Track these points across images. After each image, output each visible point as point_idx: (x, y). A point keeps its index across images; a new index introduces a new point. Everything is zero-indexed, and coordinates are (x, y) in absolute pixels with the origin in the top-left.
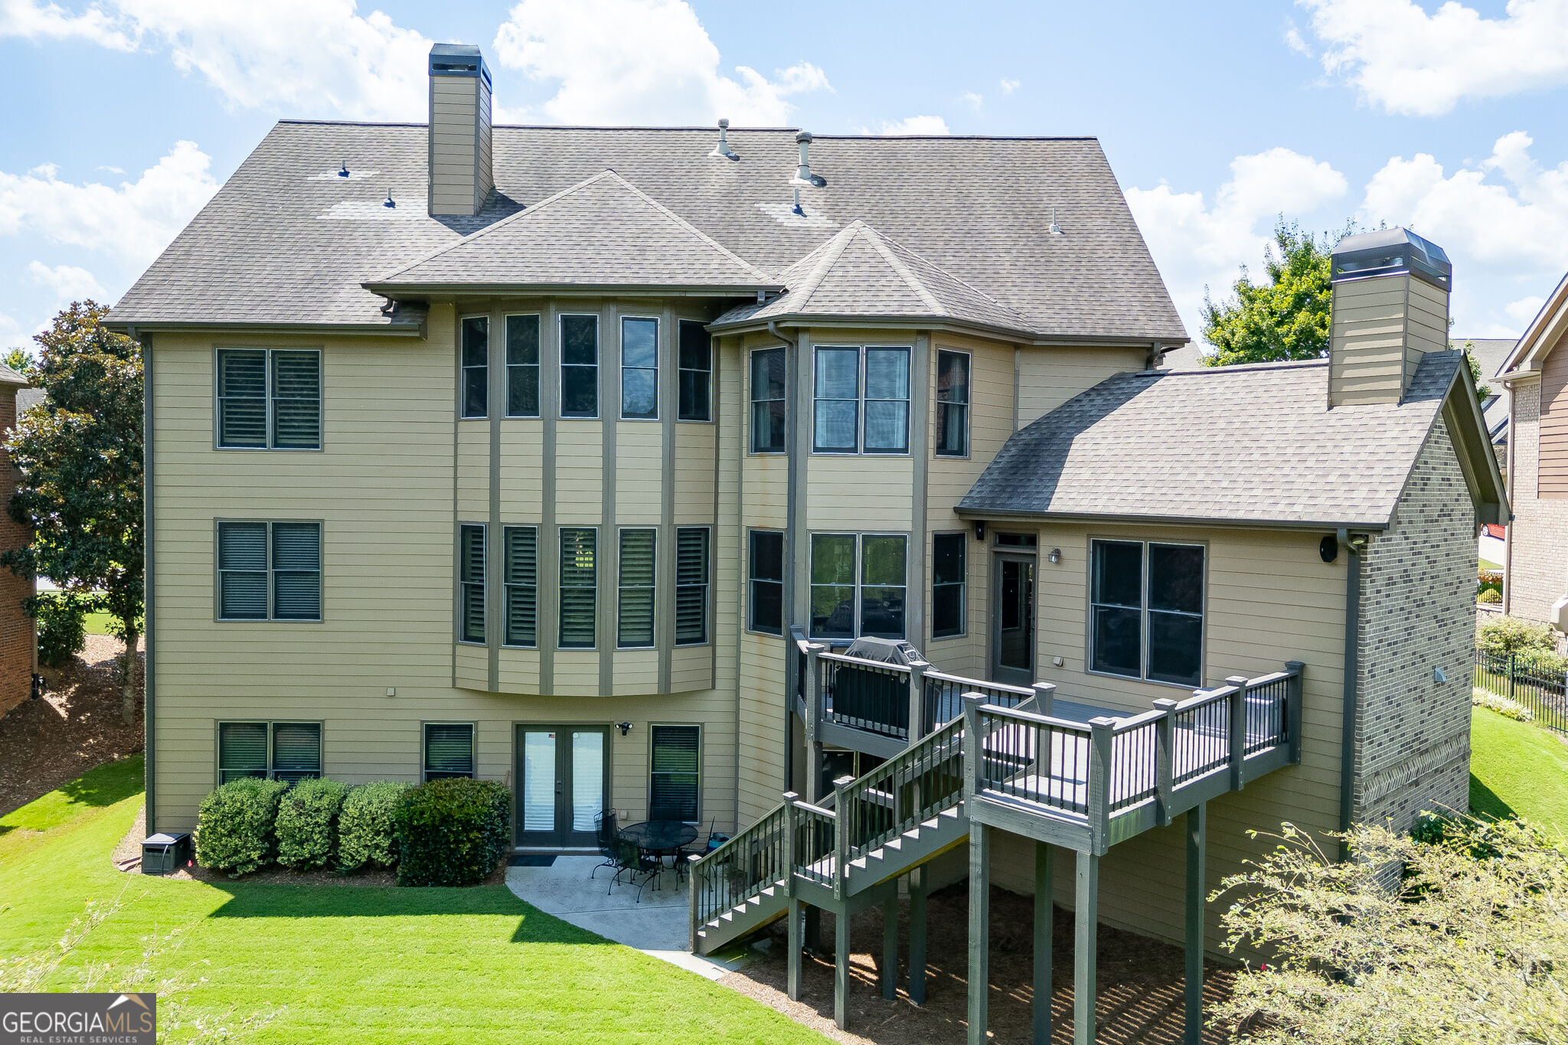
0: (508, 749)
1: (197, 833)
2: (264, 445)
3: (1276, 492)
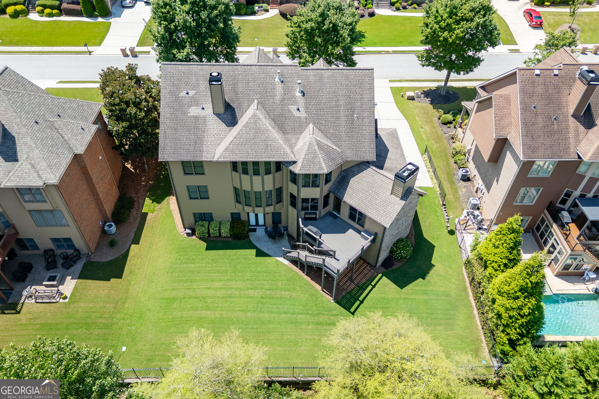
0: (246, 216)
1: (196, 233)
2: (193, 174)
3: (377, 213)
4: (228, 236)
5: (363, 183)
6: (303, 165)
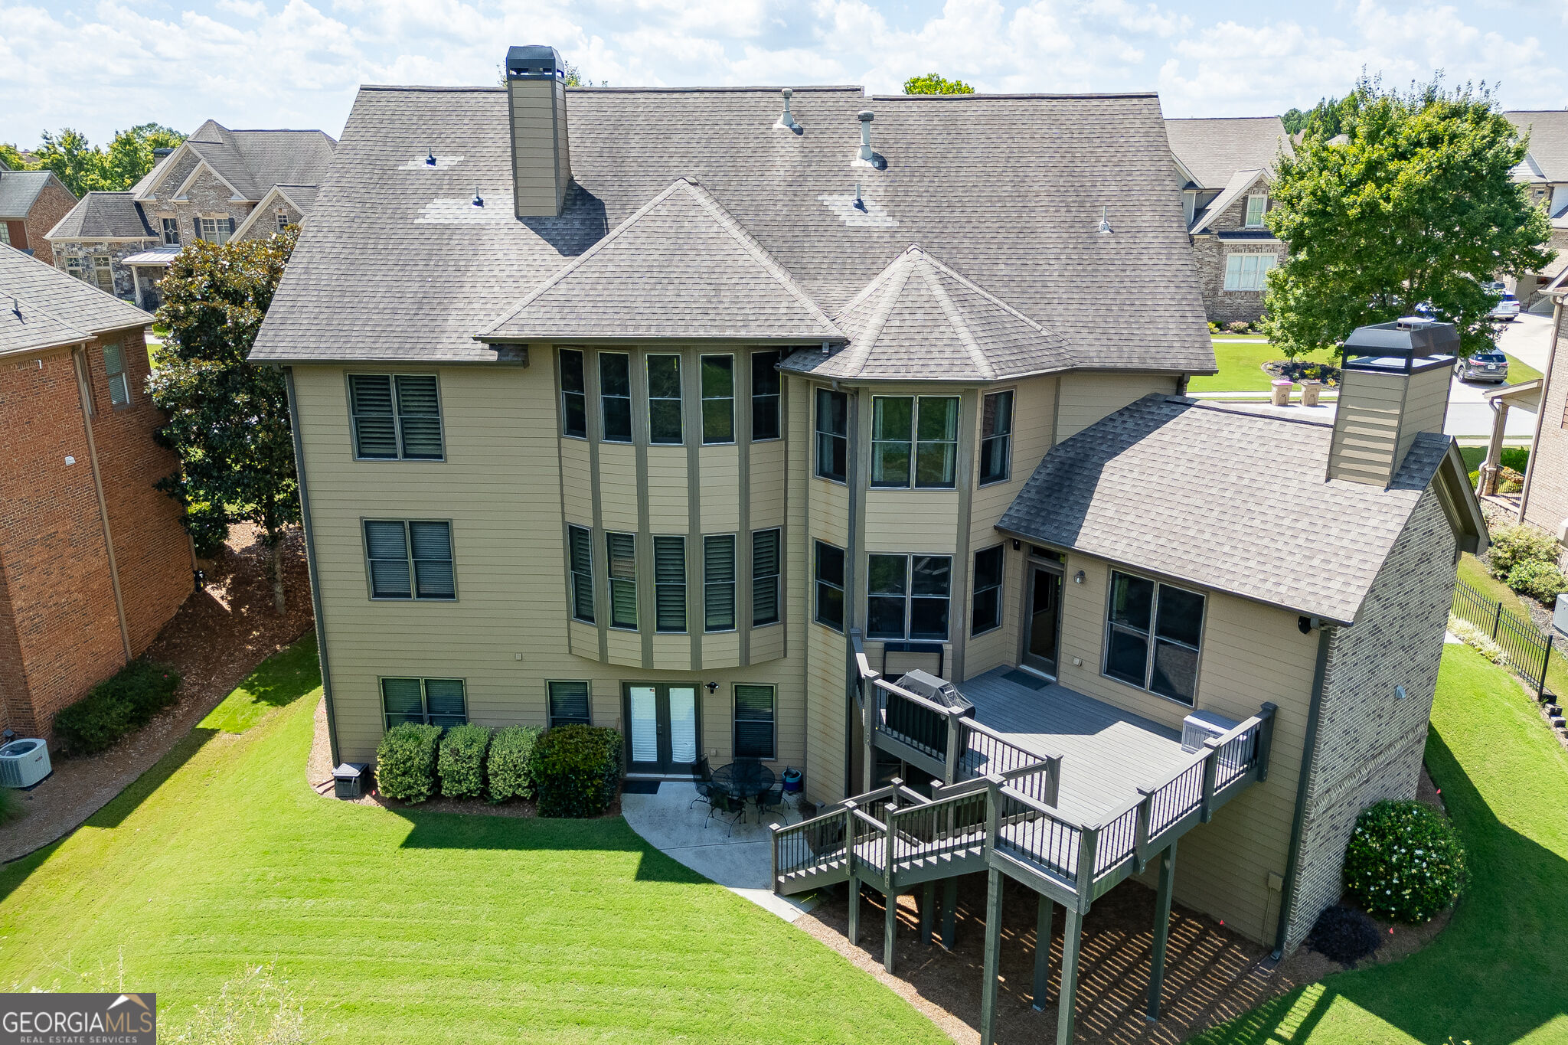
0: (617, 701)
1: (377, 773)
2: (395, 456)
3: (1268, 568)
4: (520, 792)
5: (1170, 467)
6: (876, 350)
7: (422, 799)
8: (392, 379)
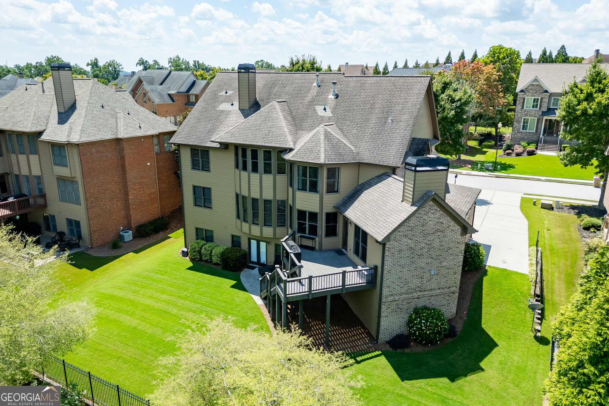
0: (247, 243)
1: (189, 251)
2: (200, 170)
3: (375, 224)
4: (218, 262)
5: (375, 194)
7: (198, 259)
8: (200, 150)
